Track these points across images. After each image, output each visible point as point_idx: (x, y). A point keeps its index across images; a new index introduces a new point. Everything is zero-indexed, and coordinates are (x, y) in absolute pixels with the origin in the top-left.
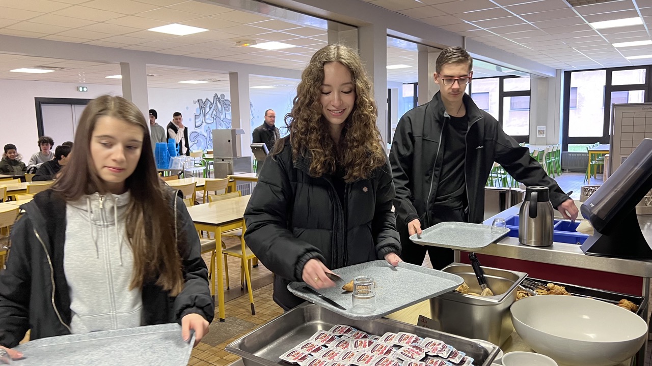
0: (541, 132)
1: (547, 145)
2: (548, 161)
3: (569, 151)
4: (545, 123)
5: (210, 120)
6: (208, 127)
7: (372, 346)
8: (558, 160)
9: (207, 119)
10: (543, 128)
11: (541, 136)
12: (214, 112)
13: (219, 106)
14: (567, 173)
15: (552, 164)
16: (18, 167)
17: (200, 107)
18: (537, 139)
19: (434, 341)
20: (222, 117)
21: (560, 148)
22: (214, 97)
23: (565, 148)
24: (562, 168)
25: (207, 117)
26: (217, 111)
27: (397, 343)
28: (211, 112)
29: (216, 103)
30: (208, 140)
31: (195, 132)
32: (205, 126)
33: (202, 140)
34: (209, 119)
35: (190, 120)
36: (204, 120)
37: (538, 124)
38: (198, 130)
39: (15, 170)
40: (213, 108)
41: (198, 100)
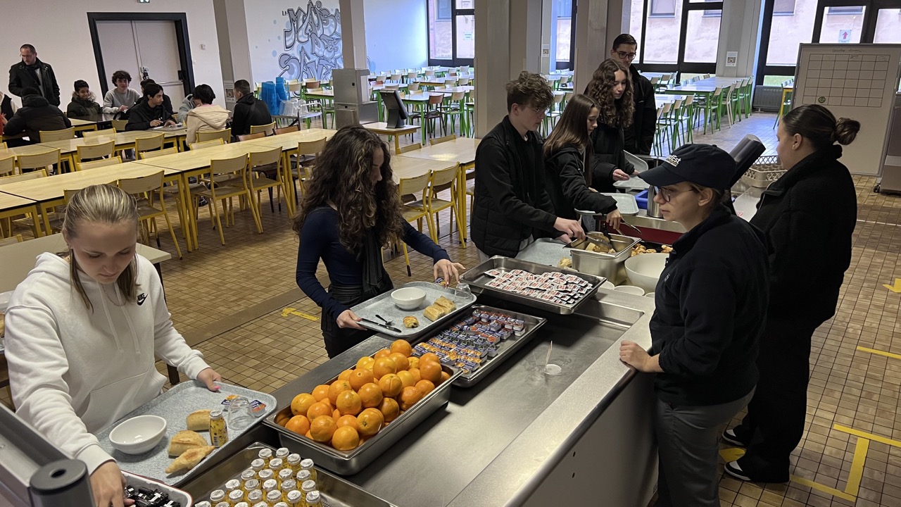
0: (732, 60)
1: (737, 77)
2: (734, 100)
3: (765, 84)
4: (737, 49)
5: (305, 37)
6: (302, 48)
7: (537, 279)
8: (749, 97)
9: (301, 36)
10: (734, 54)
11: (731, 65)
12: (309, 26)
13: (315, 18)
14: (758, 114)
15: (740, 103)
16: (93, 109)
17: (292, 20)
18: (726, 68)
19: (572, 276)
20: (319, 33)
21: (753, 80)
22: (308, 5)
23: (760, 80)
24: (753, 107)
25: (300, 33)
26: (313, 24)
27: (551, 277)
28: (304, 27)
29: (311, 14)
30: (302, 65)
31: (286, 54)
32: (298, 46)
33: (294, 65)
34: (302, 36)
35: (279, 38)
36: (297, 38)
37: (729, 49)
38: (290, 52)
39: (90, 113)
40: (307, 21)
41: (288, 10)
